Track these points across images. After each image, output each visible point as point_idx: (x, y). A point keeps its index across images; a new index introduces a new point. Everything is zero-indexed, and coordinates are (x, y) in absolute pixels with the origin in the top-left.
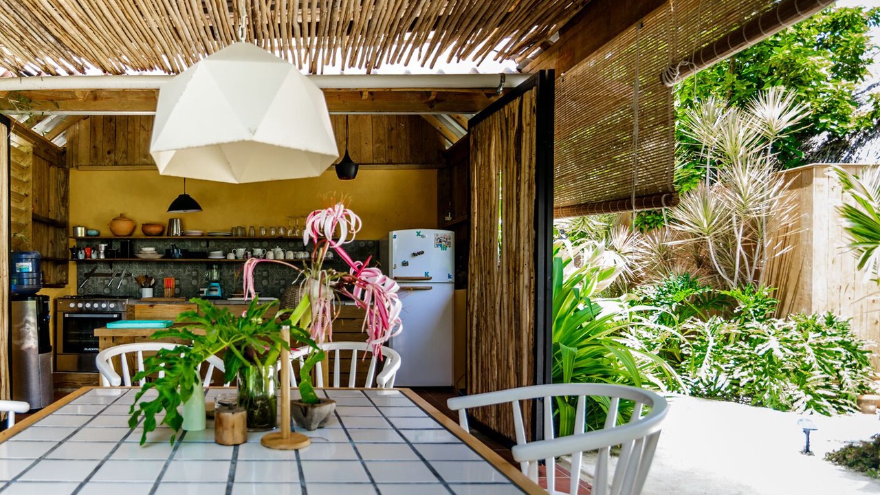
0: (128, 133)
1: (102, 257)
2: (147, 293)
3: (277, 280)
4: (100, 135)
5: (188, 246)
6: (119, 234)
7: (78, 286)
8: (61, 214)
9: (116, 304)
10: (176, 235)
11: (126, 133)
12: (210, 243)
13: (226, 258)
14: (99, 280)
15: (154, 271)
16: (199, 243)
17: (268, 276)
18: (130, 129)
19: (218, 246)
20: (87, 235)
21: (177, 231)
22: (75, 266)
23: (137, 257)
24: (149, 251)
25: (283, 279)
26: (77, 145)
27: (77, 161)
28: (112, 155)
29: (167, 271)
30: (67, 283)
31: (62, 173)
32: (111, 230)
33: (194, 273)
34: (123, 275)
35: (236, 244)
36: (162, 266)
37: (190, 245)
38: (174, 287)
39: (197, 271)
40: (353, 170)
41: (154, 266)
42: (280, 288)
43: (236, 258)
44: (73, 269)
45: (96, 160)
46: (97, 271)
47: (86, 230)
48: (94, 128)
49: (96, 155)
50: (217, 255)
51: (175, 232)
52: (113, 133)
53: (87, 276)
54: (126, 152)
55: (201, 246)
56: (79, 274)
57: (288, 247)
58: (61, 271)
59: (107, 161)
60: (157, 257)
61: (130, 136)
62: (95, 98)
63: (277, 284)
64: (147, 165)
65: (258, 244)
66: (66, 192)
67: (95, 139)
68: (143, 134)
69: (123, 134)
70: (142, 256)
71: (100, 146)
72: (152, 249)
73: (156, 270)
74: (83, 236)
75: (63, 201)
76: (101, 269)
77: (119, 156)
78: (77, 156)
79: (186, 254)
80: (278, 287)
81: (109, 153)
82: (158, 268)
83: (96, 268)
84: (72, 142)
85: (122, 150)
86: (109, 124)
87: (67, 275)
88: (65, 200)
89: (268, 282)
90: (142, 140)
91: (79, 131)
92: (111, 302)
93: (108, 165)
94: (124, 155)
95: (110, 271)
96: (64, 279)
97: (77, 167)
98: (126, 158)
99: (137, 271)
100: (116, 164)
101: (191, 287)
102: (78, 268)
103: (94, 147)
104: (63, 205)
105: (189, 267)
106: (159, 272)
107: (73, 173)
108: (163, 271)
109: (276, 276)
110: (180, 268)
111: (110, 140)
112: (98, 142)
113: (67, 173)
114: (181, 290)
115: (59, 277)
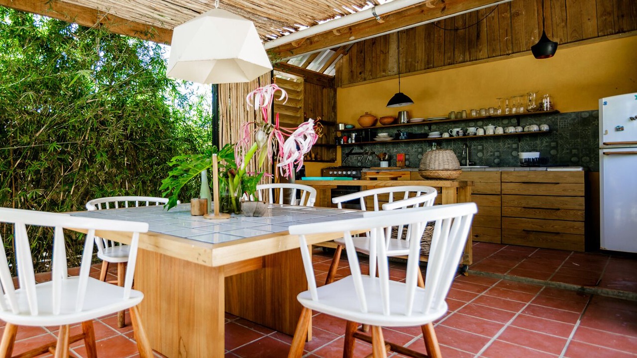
0: (373, 58)
1: (353, 142)
2: (384, 164)
3: (491, 152)
4: (355, 63)
5: (415, 130)
6: (364, 126)
7: (342, 161)
8: (332, 117)
9: (357, 171)
10: (404, 123)
11: (371, 58)
12: (432, 127)
13: (442, 137)
14: (354, 157)
15: (390, 150)
16: (423, 127)
17: (483, 149)
18: (374, 55)
19: (439, 128)
20: (345, 128)
21: (404, 119)
22: (341, 149)
23: (375, 141)
24: (383, 136)
25: (498, 151)
26: (341, 73)
27: (341, 83)
28: (363, 74)
29: (400, 149)
30: (336, 160)
31: (333, 92)
32: (359, 124)
33: (420, 150)
34: (369, 153)
35: (453, 126)
36: (396, 145)
37: (416, 129)
38: (404, 160)
39: (422, 148)
40: (550, 48)
41: (391, 146)
42: (495, 159)
43: (451, 136)
44: (339, 151)
45: (353, 79)
46: (353, 152)
47: (345, 125)
48: (351, 59)
49: (352, 76)
50: (434, 135)
51: (402, 121)
52: (363, 60)
53: (348, 155)
54: (371, 71)
55: (425, 129)
56: (343, 153)
57: (502, 123)
58: (332, 153)
59: (359, 79)
60: (389, 139)
61: (374, 60)
62: (311, 43)
63: (491, 155)
64: (385, 76)
65: (473, 124)
66: (335, 103)
67: (352, 67)
68: (382, 56)
69: (369, 59)
70: (377, 139)
71: (355, 71)
72: (385, 134)
73: (392, 149)
74: (343, 129)
75: (333, 109)
76: (356, 150)
77: (367, 74)
78: (341, 79)
79: (410, 136)
80: (492, 158)
81: (360, 73)
82: (393, 148)
83: (353, 149)
84: (339, 71)
85: (368, 70)
86: (360, 55)
87: (336, 155)
88: (334, 108)
89: (483, 154)
90: (381, 60)
91: (342, 63)
92: (353, 171)
93: (360, 81)
94: (370, 73)
95: (362, 151)
96: (334, 157)
97: (341, 86)
98: (371, 75)
99: (378, 150)
100: (365, 80)
101: (417, 160)
102: (342, 150)
103: (352, 71)
104: (333, 111)
105: (416, 146)
106: (394, 151)
107: (339, 90)
108: (396, 149)
109: (491, 149)
110: (409, 147)
111: (361, 65)
112: (353, 68)
113: (335, 91)
114: (410, 162)
115: (331, 156)
